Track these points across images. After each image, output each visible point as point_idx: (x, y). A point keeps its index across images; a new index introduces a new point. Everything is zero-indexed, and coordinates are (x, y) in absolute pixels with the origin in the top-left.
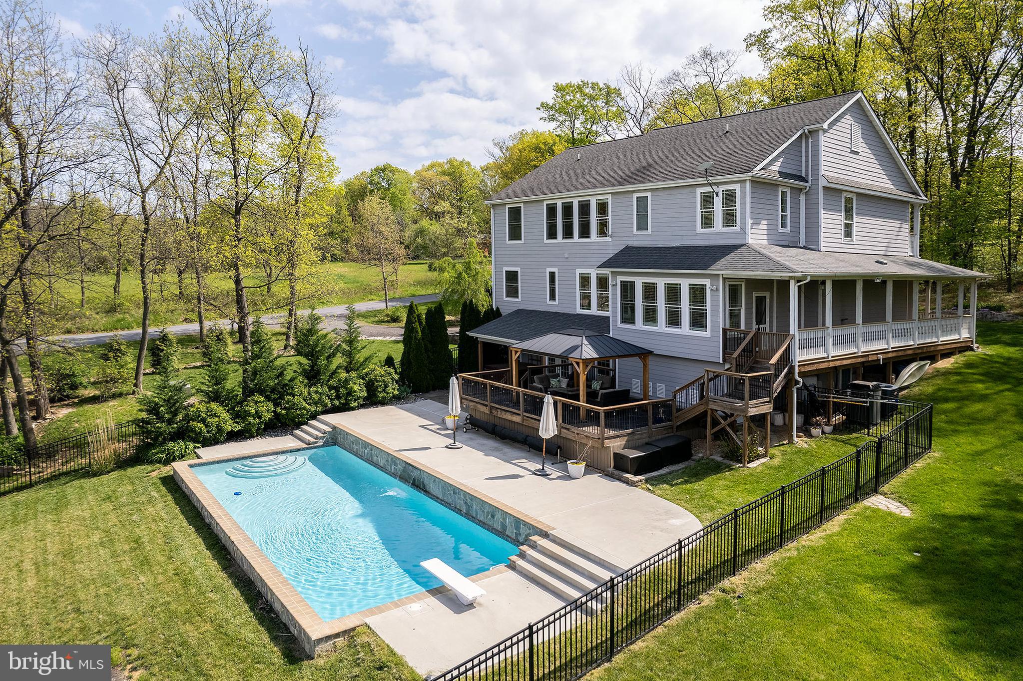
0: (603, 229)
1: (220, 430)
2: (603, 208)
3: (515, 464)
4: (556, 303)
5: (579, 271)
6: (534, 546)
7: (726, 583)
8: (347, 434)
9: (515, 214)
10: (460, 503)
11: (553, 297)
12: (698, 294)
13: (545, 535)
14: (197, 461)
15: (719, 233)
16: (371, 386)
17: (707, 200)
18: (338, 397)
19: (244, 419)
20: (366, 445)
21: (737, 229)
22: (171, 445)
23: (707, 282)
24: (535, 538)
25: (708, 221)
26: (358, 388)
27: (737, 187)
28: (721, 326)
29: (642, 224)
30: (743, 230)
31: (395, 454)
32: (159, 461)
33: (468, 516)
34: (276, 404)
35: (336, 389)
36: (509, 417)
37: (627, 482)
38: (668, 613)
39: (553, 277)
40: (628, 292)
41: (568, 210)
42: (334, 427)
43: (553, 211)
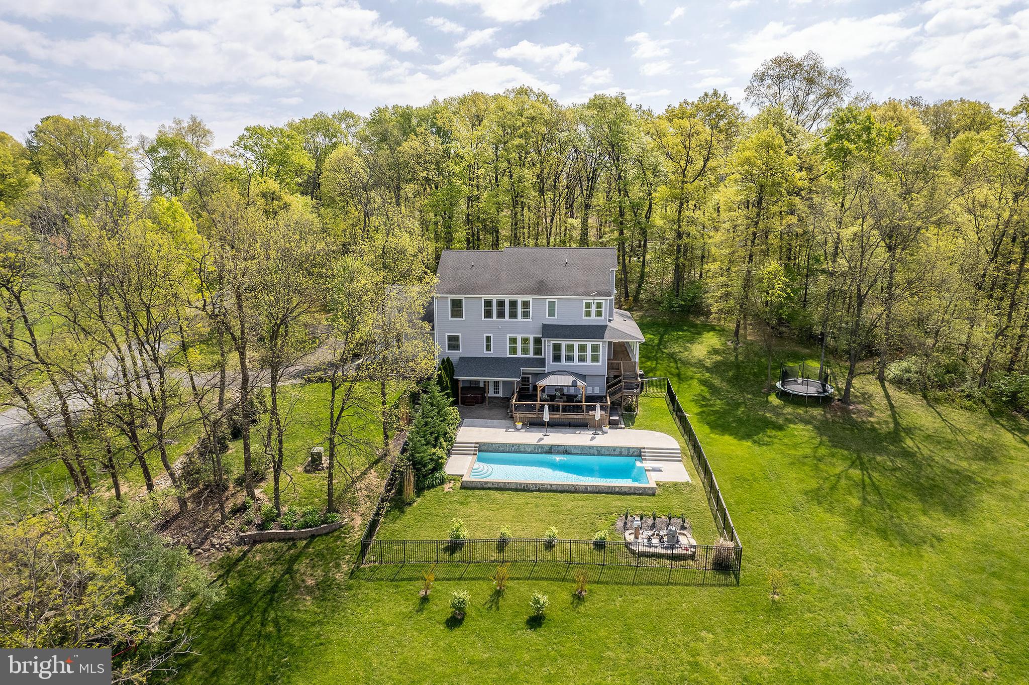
0: (526, 315)
2: (526, 304)
4: (491, 352)
5: (509, 335)
8: (492, 444)
9: (457, 303)
11: (488, 348)
12: (595, 349)
15: (593, 320)
17: (588, 305)
20: (513, 445)
21: (602, 318)
23: (601, 343)
25: (588, 314)
27: (603, 301)
28: (606, 361)
29: (552, 313)
31: (539, 444)
33: (599, 454)
36: (551, 416)
37: (621, 428)
39: (488, 339)
40: (557, 348)
41: (501, 304)
42: (476, 443)
43: (488, 303)
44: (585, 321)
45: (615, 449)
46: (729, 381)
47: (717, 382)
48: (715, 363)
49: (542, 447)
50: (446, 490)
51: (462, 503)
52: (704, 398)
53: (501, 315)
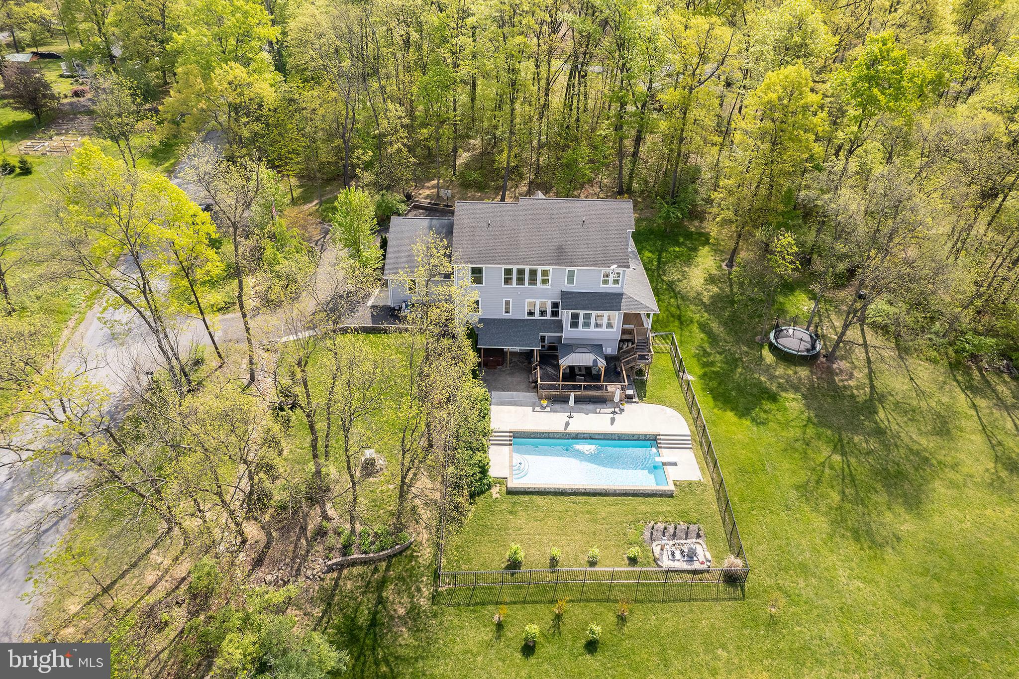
0: (545, 282)
2: (545, 273)
4: (510, 314)
5: (528, 300)
6: (662, 440)
8: (524, 432)
9: (477, 271)
10: (615, 437)
11: (507, 311)
12: (611, 318)
13: (659, 435)
15: (611, 287)
17: (606, 275)
21: (621, 286)
23: (617, 314)
27: (621, 272)
28: (620, 328)
29: (571, 281)
31: (567, 431)
37: (635, 402)
39: (507, 303)
40: (575, 317)
41: (521, 272)
42: (510, 431)
43: (508, 272)
44: (602, 288)
45: (633, 435)
46: (725, 324)
47: (715, 326)
48: (712, 297)
49: (569, 434)
50: (494, 496)
51: (511, 513)
52: (706, 354)
53: (520, 281)
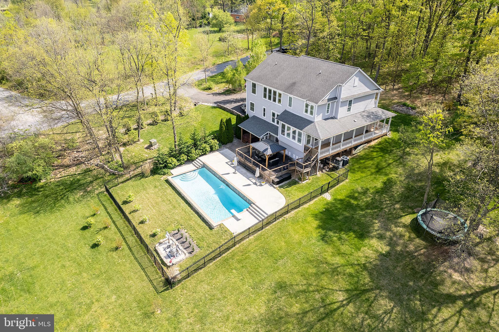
0: (280, 101)
1: (175, 165)
2: (280, 96)
3: (249, 180)
4: (265, 117)
5: (272, 111)
6: (252, 206)
7: (285, 216)
8: (207, 166)
9: (254, 85)
10: (237, 192)
11: (264, 115)
13: (254, 204)
14: (172, 176)
15: (308, 116)
16: (211, 148)
17: (307, 106)
18: (203, 152)
19: (180, 161)
20: (214, 171)
21: (312, 116)
22: (164, 170)
23: (302, 132)
24: (252, 205)
26: (208, 149)
27: (314, 106)
28: (304, 144)
29: (290, 105)
30: (314, 118)
31: (221, 176)
32: (162, 174)
33: (239, 195)
34: (188, 156)
35: (202, 150)
36: (249, 164)
37: (274, 187)
38: (273, 222)
39: (264, 109)
40: (284, 127)
41: (270, 91)
42: (204, 163)
43: (265, 90)
44: (303, 115)
45: (244, 196)
49: (221, 178)
50: (162, 178)
51: (155, 187)
53: (270, 98)
